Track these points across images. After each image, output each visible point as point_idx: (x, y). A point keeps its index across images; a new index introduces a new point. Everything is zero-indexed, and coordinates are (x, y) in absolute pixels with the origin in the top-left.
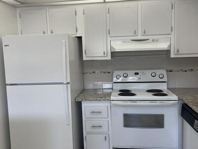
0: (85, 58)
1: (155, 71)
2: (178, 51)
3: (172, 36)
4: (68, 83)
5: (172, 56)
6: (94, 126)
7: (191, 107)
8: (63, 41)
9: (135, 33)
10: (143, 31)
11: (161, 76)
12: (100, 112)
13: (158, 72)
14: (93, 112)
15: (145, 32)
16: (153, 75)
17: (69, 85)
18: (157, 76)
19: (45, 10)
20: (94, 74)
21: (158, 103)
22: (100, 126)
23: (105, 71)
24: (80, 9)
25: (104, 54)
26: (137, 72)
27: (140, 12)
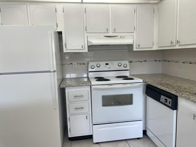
0: (65, 51)
1: (120, 62)
2: (139, 46)
3: (134, 34)
4: (54, 71)
5: (135, 49)
6: (77, 108)
7: (156, 86)
8: (50, 32)
9: (107, 30)
10: (113, 29)
11: (125, 66)
12: (82, 96)
13: (123, 62)
14: (76, 96)
15: (115, 30)
16: (120, 65)
17: (55, 73)
18: (122, 66)
19: (26, 6)
20: (71, 65)
21: (128, 85)
22: (82, 108)
23: (81, 62)
24: (60, 7)
25: (82, 47)
26: (107, 62)
27: (111, 14)
